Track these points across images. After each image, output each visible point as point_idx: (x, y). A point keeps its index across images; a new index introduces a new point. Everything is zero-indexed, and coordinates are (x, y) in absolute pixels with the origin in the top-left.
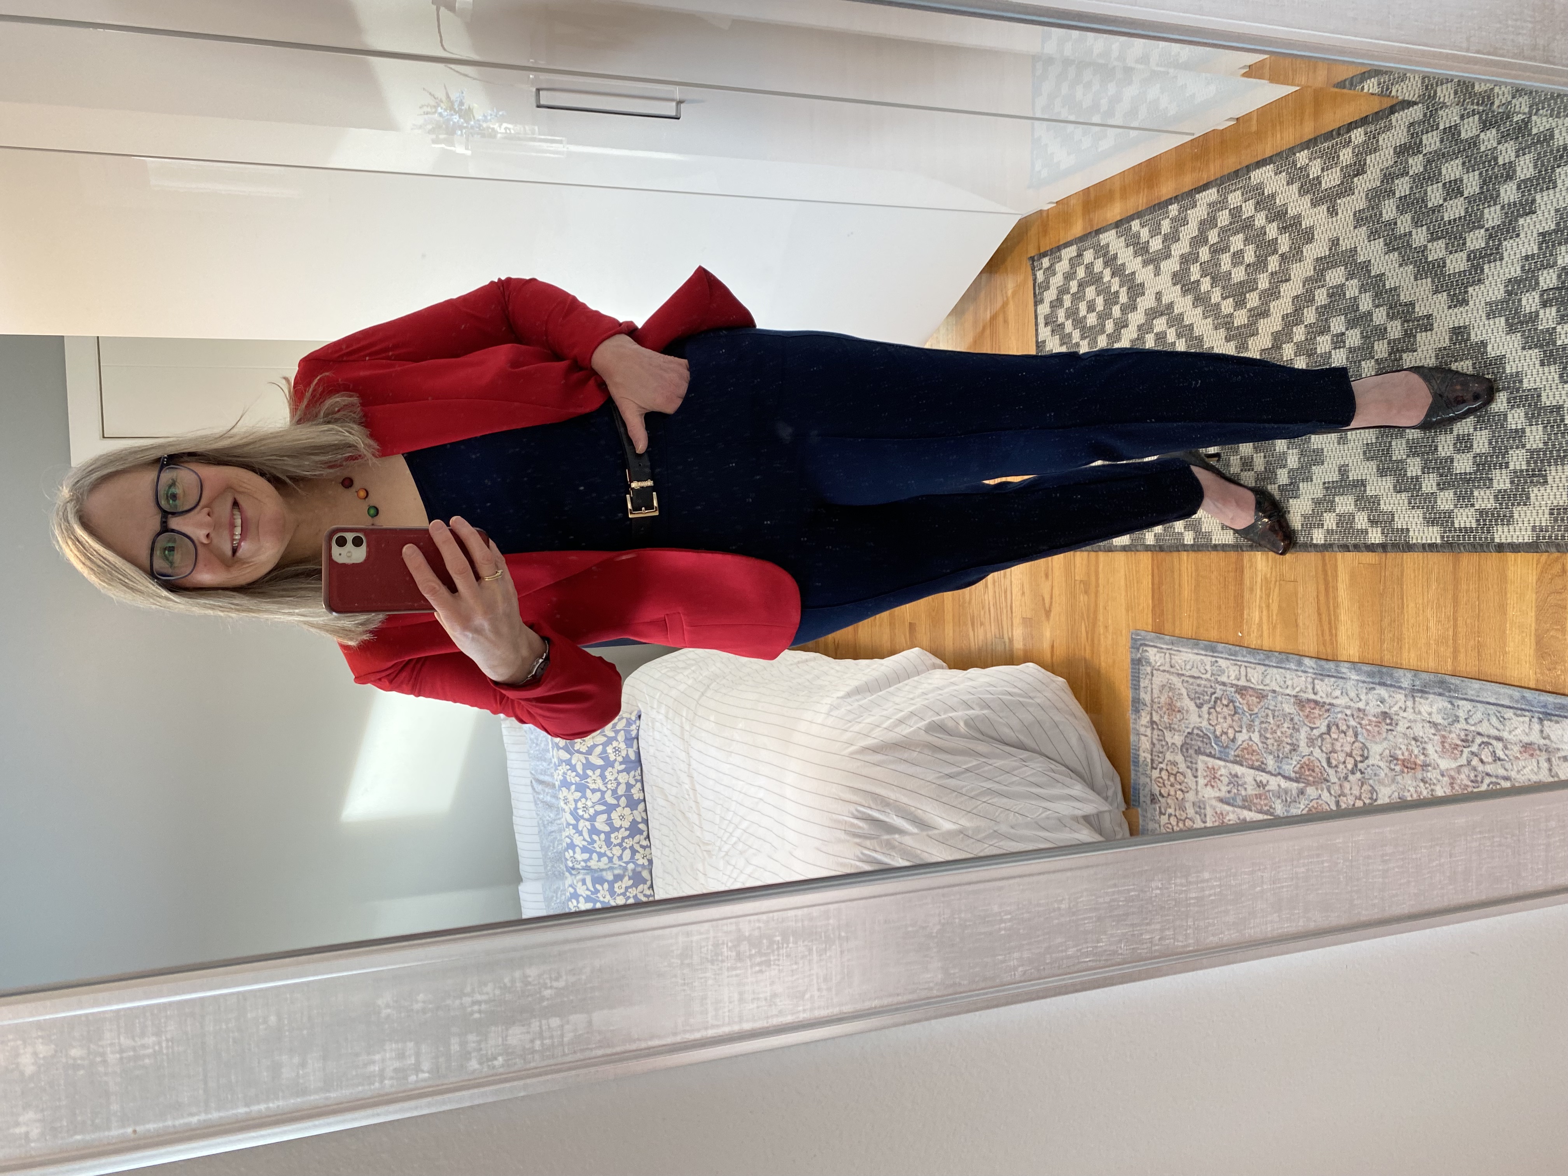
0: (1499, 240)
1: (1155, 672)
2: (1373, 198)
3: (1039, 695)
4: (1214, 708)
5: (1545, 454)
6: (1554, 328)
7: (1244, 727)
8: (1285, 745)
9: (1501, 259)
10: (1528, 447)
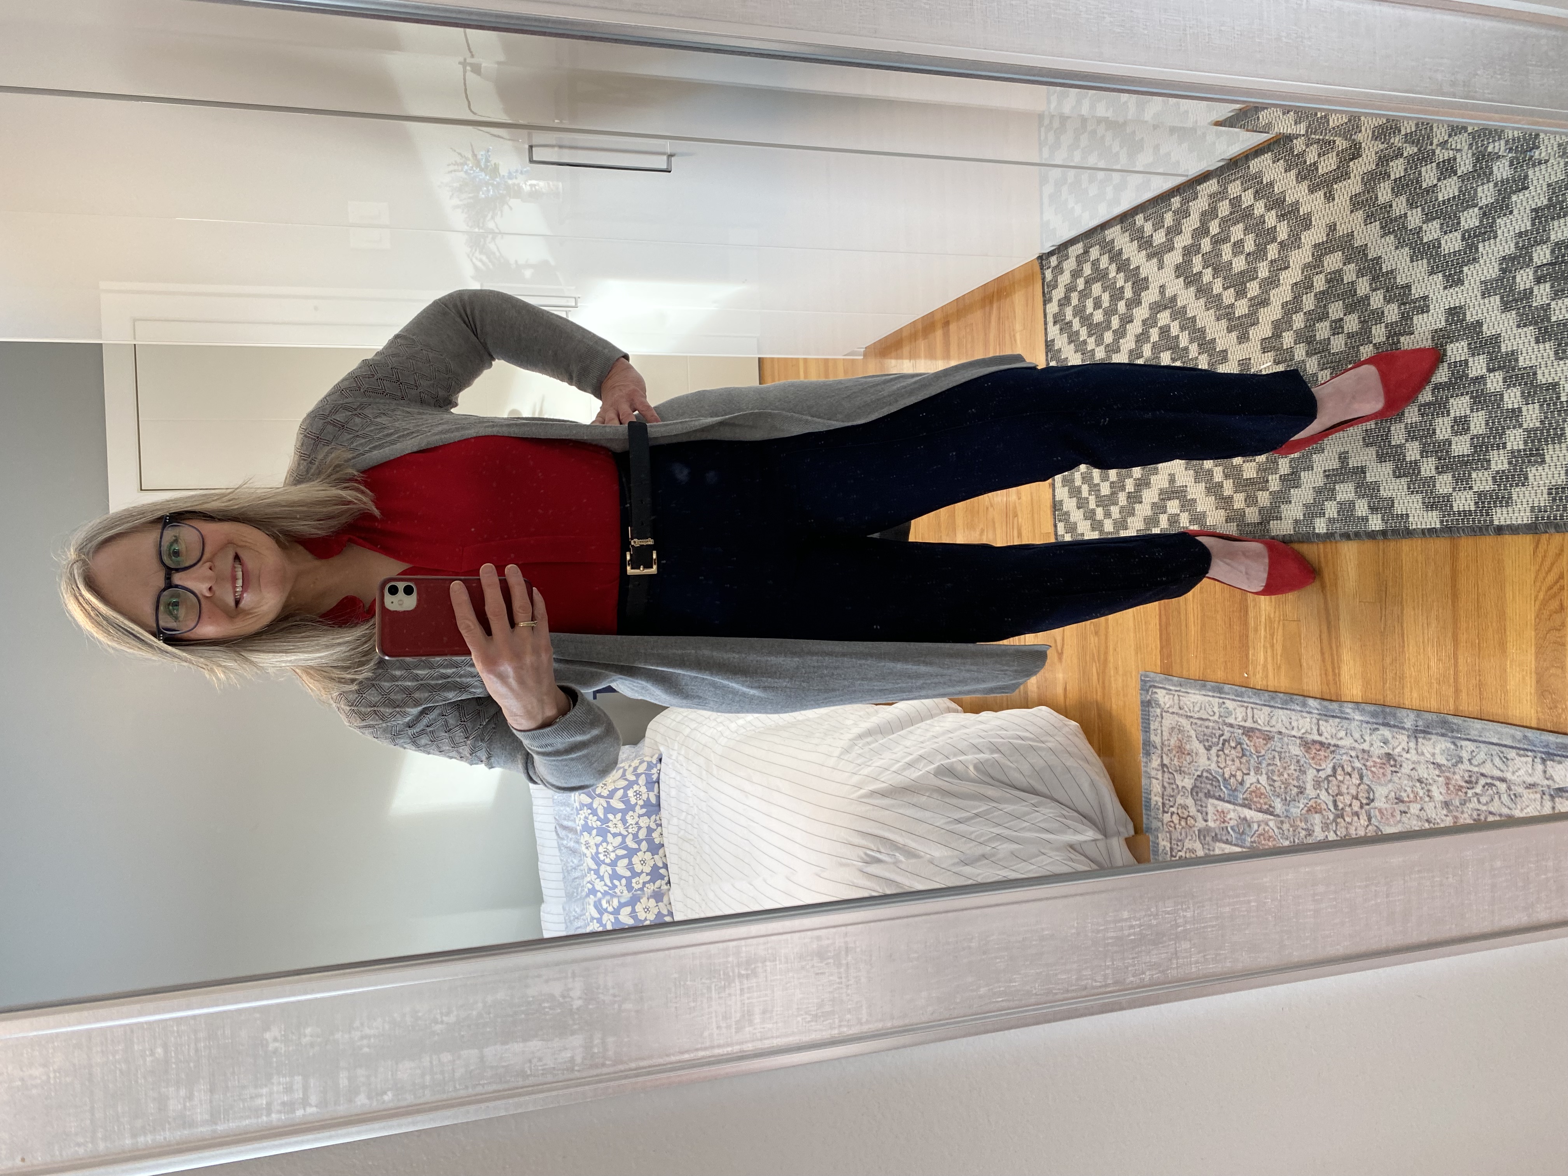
0: (1493, 218)
1: (1164, 714)
2: (1369, 181)
3: (1051, 739)
4: (1223, 750)
5: (1542, 433)
6: (1549, 304)
7: (1252, 769)
8: (1292, 788)
9: (1495, 237)
10: (1525, 426)
